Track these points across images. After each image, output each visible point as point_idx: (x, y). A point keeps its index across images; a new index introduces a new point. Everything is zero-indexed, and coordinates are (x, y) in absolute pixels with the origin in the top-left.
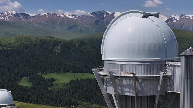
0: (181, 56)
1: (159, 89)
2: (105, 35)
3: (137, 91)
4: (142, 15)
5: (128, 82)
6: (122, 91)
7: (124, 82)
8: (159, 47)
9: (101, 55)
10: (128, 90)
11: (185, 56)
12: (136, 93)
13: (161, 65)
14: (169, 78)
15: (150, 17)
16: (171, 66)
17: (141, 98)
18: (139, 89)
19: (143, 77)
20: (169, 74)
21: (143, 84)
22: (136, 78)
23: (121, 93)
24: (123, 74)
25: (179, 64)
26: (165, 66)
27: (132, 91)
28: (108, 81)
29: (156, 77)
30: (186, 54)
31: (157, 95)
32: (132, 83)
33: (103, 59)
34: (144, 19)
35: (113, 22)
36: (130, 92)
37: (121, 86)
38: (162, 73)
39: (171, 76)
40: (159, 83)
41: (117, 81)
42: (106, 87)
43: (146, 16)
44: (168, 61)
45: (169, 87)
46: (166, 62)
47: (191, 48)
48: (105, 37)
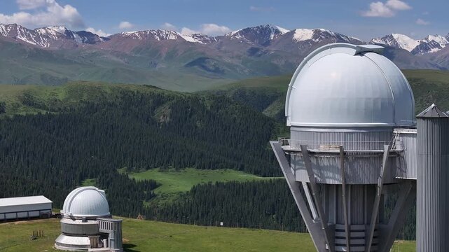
0: (418, 118)
1: (382, 175)
2: (293, 84)
3: (345, 177)
4: (354, 51)
5: (332, 162)
6: (322, 176)
7: (325, 162)
8: (382, 104)
9: (286, 118)
10: (330, 174)
11: (423, 118)
12: (345, 181)
13: (386, 134)
14: (399, 155)
15: (367, 54)
16: (402, 135)
17: (352, 188)
18: (349, 172)
19: (357, 153)
20: (399, 148)
21: (356, 165)
22: (344, 155)
23: (319, 180)
24: (322, 149)
25: (414, 131)
26: (392, 135)
27: (338, 176)
28: (298, 160)
29: (378, 153)
30: (426, 116)
31: (380, 183)
32: (338, 163)
33: (288, 124)
34: (359, 57)
35: (306, 62)
36: (334, 178)
37: (320, 168)
38: (386, 147)
39: (403, 151)
40: (382, 163)
41: (314, 161)
42: (295, 170)
43: (361, 53)
44: (396, 127)
45: (398, 171)
46: (393, 128)
47: (433, 105)
48: (292, 87)
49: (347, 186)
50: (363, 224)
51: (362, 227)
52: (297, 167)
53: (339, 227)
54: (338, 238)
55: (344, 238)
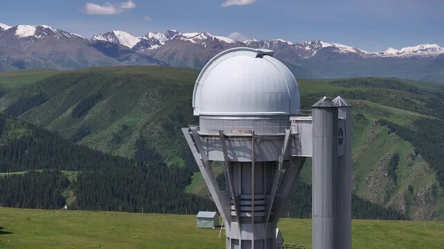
0: (314, 108)
1: (284, 151)
2: (199, 81)
3: (255, 156)
4: (256, 54)
5: (243, 144)
6: (234, 155)
7: (236, 144)
8: (282, 98)
9: (193, 109)
10: (242, 154)
11: (319, 108)
13: (284, 121)
14: (294, 138)
15: (265, 57)
16: (297, 121)
18: (257, 151)
19: (262, 136)
20: (294, 132)
21: (262, 146)
23: (231, 158)
24: (235, 133)
25: (309, 118)
26: (289, 123)
27: (247, 155)
28: (212, 143)
29: (280, 136)
30: (321, 106)
31: (281, 160)
33: (196, 113)
34: (259, 59)
35: (211, 63)
36: (245, 157)
37: (232, 149)
38: (288, 132)
39: (298, 134)
43: (260, 55)
44: (294, 115)
45: (294, 150)
46: (289, 116)
47: (325, 97)
48: (198, 83)
49: (256, 163)
50: (263, 193)
51: (263, 197)
52: (210, 149)
53: (244, 197)
54: (242, 206)
55: (250, 206)
